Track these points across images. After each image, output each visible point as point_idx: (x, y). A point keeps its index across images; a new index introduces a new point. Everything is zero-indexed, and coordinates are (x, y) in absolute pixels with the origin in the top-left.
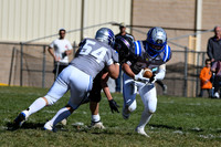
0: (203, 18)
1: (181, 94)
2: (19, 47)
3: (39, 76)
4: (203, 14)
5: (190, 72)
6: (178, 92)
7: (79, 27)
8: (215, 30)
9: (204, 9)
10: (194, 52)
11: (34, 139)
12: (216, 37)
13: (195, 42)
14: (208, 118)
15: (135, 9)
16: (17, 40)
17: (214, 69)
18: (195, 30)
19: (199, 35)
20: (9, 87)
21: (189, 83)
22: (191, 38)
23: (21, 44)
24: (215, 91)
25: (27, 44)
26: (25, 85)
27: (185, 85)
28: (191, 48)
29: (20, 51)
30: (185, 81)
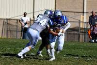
0: (87, 7)
1: (77, 41)
2: (6, 21)
3: (15, 33)
4: (87, 5)
5: (81, 31)
6: (76, 40)
7: (32, 11)
8: (92, 13)
9: (87, 3)
10: (83, 22)
11: (13, 61)
12: (93, 15)
13: (83, 18)
14: (90, 51)
15: (57, 3)
16: (5, 17)
17: (92, 30)
18: (83, 12)
19: (85, 14)
20: (1, 38)
21: (81, 36)
22: (82, 16)
23: (7, 19)
24: (93, 39)
25: (9, 19)
26: (9, 37)
27: (79, 37)
28: (81, 20)
29: (7, 22)
30: (79, 35)
